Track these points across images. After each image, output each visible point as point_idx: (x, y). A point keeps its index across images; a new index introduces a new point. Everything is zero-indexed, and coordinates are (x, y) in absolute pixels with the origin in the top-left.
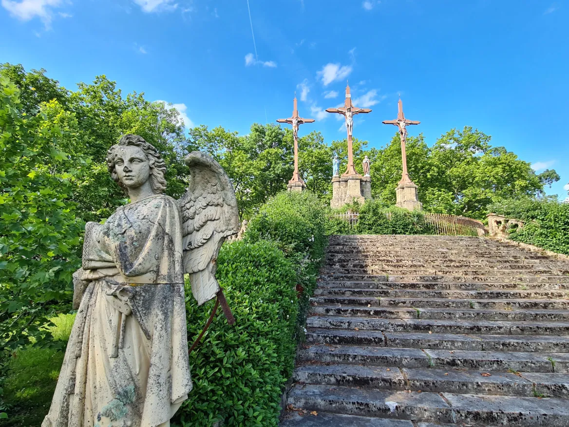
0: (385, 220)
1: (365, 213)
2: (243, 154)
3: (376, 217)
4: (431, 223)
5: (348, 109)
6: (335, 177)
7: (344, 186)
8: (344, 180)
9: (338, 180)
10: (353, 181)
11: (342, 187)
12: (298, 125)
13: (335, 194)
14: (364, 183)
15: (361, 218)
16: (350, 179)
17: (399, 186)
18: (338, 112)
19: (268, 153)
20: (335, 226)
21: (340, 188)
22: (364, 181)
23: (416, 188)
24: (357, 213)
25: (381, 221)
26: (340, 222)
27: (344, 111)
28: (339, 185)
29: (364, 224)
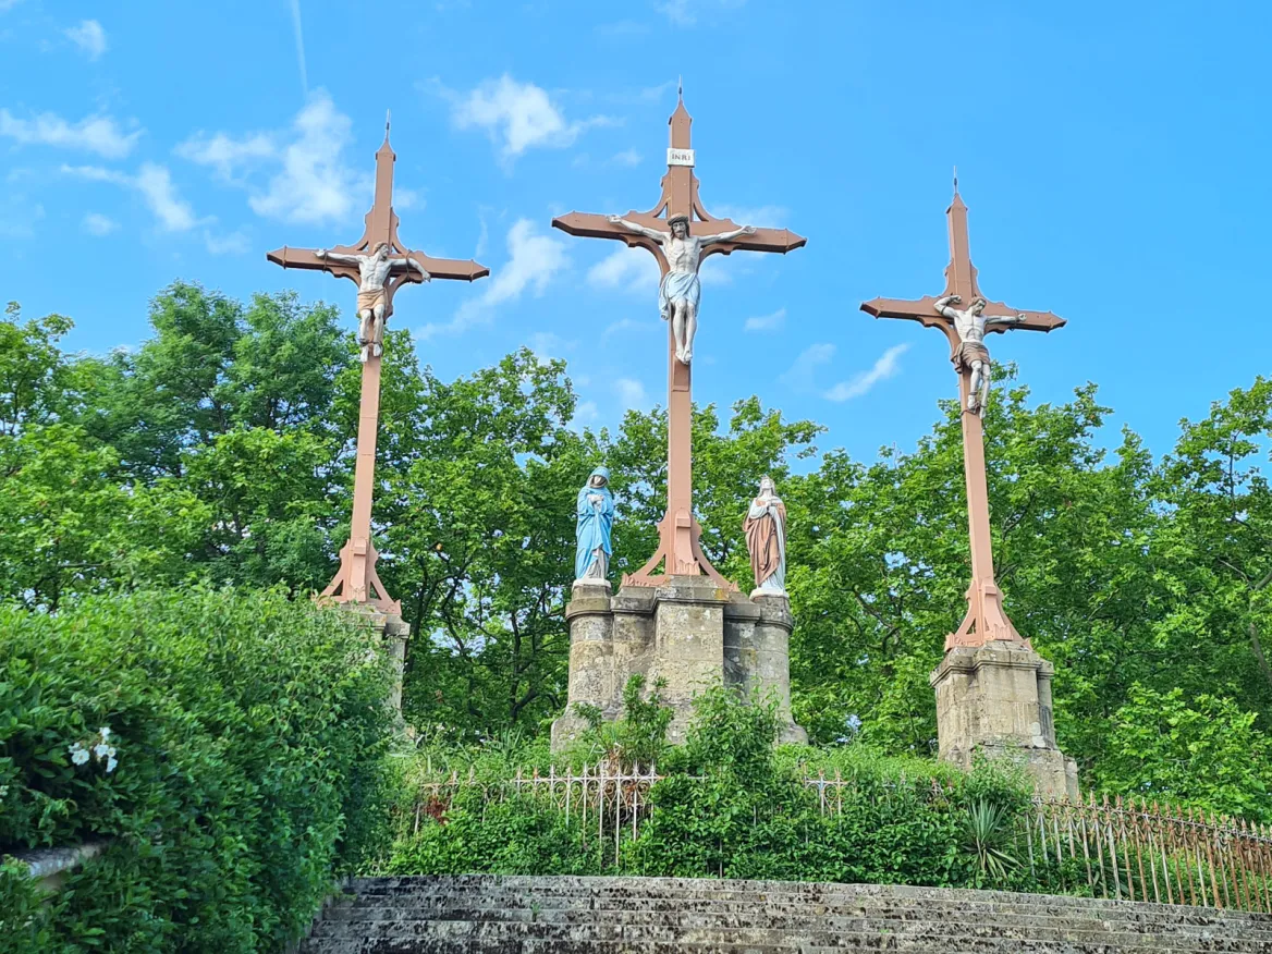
0: (804, 815)
1: (693, 770)
2: (73, 447)
3: (756, 797)
4: (1079, 850)
5: (672, 223)
6: (587, 589)
7: (635, 640)
8: (632, 605)
9: (601, 607)
10: (684, 614)
11: (620, 647)
12: (388, 289)
13: (579, 687)
14: (747, 631)
15: (667, 799)
16: (669, 601)
17: (950, 661)
18: (619, 234)
19: (239, 450)
20: (513, 846)
21: (610, 650)
22: (744, 620)
23: (1039, 676)
24: (643, 771)
25: (783, 823)
26: (541, 822)
27: (652, 233)
28: (607, 635)
29: (685, 836)
